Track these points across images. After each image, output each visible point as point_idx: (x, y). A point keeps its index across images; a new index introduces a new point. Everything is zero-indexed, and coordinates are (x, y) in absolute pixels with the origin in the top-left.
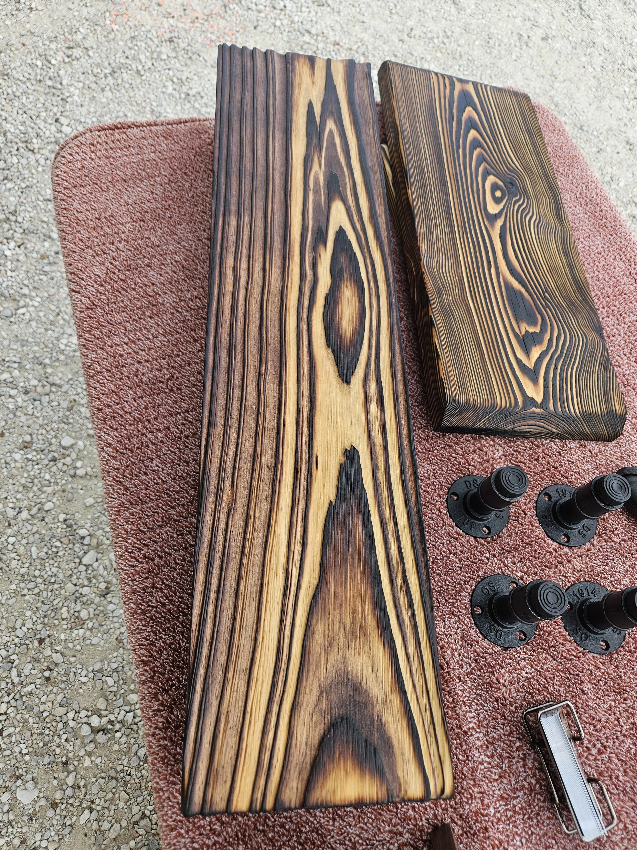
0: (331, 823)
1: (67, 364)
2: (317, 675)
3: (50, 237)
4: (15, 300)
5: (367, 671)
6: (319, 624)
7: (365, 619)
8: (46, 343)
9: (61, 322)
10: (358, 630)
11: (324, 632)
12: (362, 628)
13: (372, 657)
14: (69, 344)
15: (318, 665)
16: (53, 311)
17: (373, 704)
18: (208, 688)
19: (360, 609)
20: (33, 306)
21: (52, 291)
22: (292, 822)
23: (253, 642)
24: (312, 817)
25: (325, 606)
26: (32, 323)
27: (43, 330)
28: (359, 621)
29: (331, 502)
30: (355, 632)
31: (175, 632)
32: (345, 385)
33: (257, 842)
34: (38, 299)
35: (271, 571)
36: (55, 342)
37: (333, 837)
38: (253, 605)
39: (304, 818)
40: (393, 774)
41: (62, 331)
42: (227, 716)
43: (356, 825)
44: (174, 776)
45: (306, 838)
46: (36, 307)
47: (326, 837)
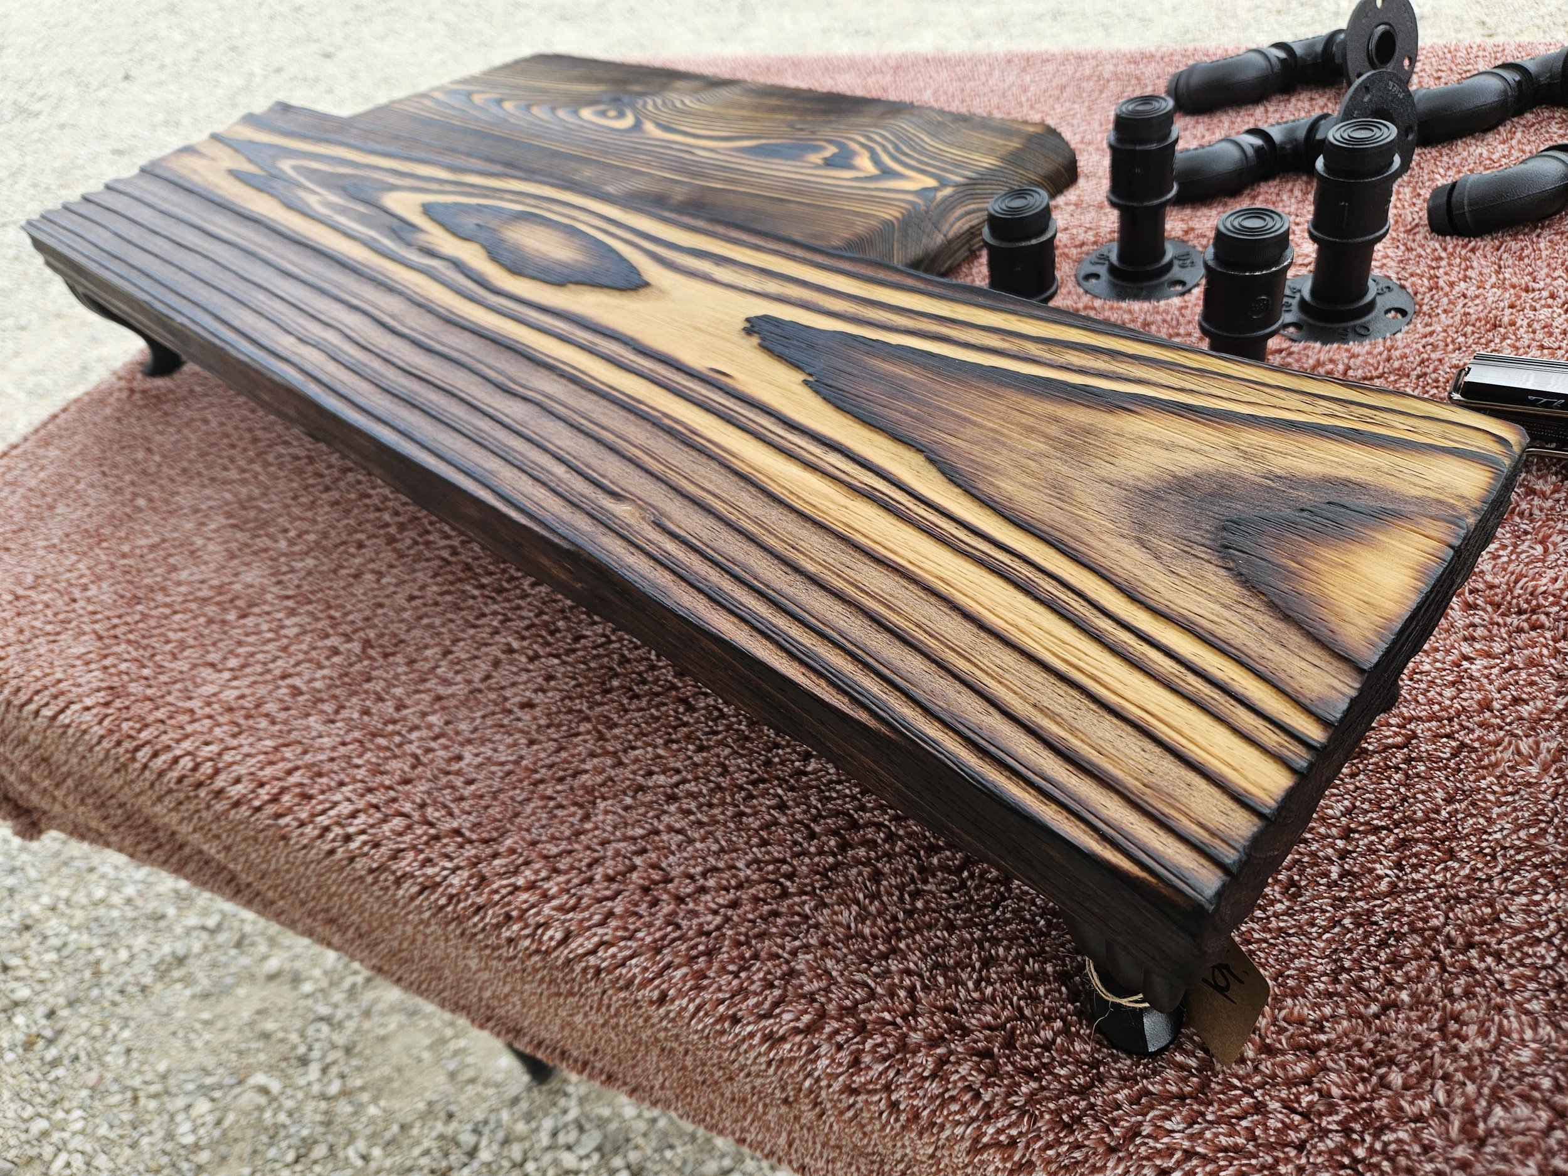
0: (1456, 865)
1: (224, 1159)
2: (1096, 530)
3: (16, 1004)
4: (30, 1160)
5: (1162, 459)
6: (1002, 484)
7: (1057, 420)
8: (153, 1165)
9: (152, 1105)
10: (1069, 439)
11: (1024, 485)
12: (1070, 431)
13: (1139, 439)
14: (199, 1121)
15: (1077, 520)
16: (121, 1103)
17: (1234, 476)
18: (952, 715)
19: (1032, 419)
20: (74, 1134)
21: (92, 1078)
22: (1400, 937)
23: (933, 600)
24: (1417, 890)
25: (978, 463)
26: (95, 1163)
27: (128, 1152)
28: (1053, 430)
29: (806, 382)
30: (1068, 445)
31: (806, 917)
32: (642, 292)
33: (1405, 1036)
34: (77, 1113)
35: (831, 512)
36: (169, 1146)
37: (1489, 879)
38: (866, 568)
39: (1409, 908)
40: (1406, 502)
41: (166, 1117)
42: (1043, 710)
43: (1489, 820)
44: (1115, 1122)
45: (1461, 929)
46: (82, 1132)
47: (1482, 891)
